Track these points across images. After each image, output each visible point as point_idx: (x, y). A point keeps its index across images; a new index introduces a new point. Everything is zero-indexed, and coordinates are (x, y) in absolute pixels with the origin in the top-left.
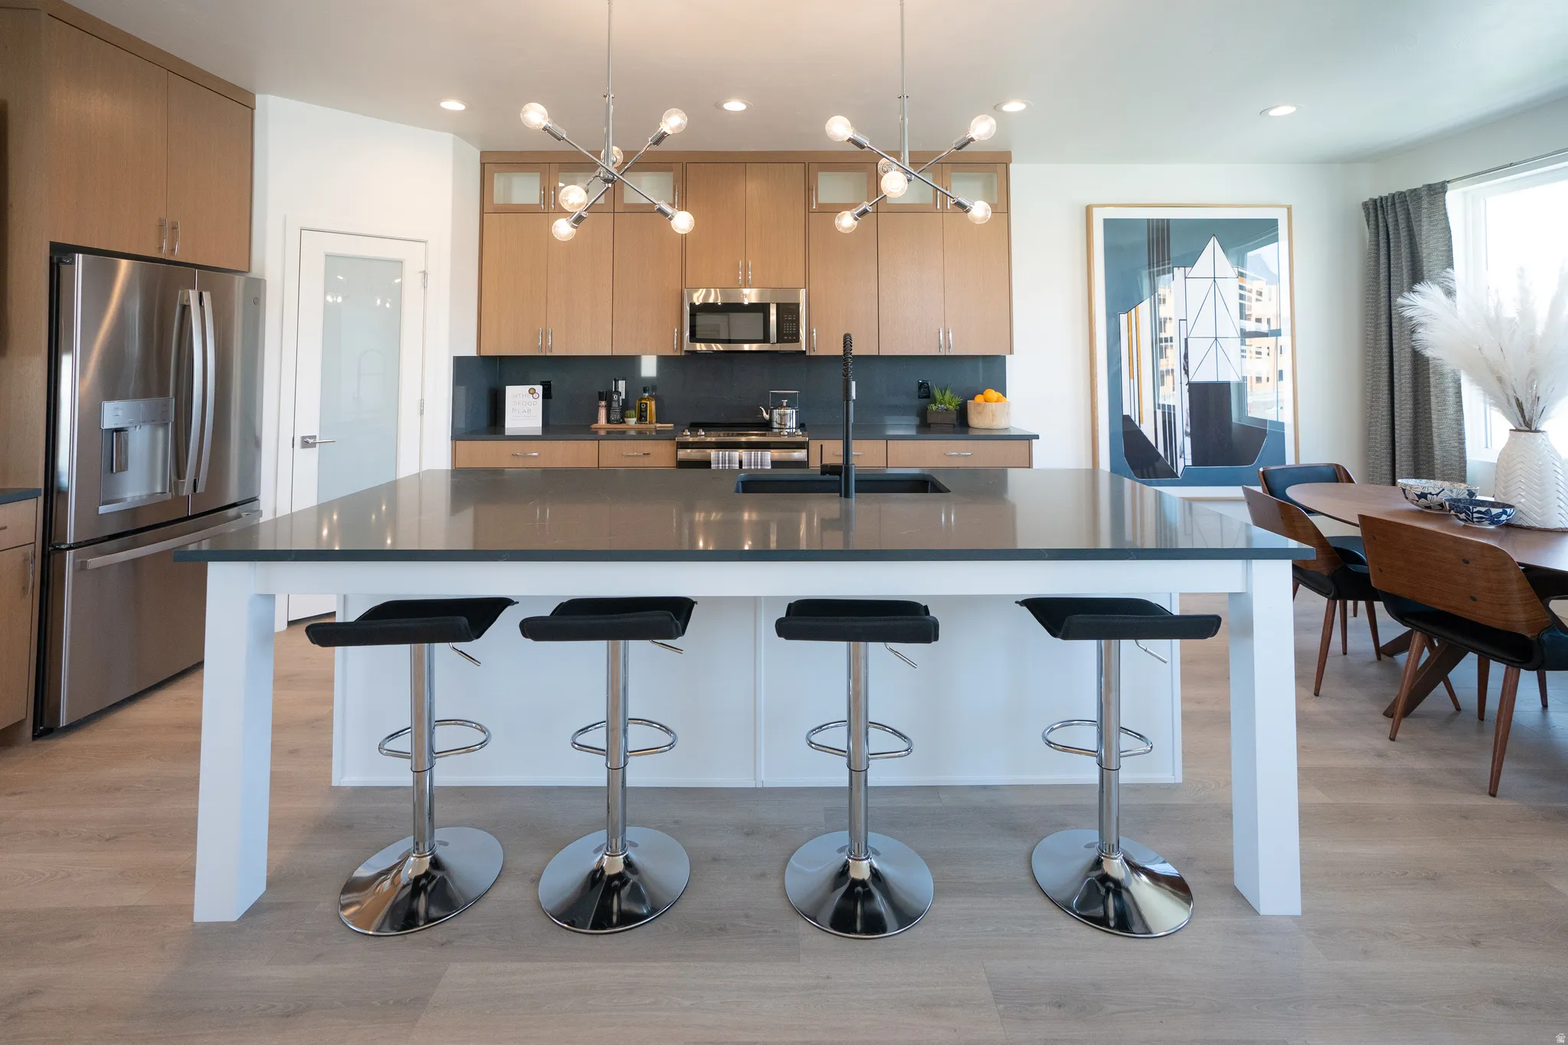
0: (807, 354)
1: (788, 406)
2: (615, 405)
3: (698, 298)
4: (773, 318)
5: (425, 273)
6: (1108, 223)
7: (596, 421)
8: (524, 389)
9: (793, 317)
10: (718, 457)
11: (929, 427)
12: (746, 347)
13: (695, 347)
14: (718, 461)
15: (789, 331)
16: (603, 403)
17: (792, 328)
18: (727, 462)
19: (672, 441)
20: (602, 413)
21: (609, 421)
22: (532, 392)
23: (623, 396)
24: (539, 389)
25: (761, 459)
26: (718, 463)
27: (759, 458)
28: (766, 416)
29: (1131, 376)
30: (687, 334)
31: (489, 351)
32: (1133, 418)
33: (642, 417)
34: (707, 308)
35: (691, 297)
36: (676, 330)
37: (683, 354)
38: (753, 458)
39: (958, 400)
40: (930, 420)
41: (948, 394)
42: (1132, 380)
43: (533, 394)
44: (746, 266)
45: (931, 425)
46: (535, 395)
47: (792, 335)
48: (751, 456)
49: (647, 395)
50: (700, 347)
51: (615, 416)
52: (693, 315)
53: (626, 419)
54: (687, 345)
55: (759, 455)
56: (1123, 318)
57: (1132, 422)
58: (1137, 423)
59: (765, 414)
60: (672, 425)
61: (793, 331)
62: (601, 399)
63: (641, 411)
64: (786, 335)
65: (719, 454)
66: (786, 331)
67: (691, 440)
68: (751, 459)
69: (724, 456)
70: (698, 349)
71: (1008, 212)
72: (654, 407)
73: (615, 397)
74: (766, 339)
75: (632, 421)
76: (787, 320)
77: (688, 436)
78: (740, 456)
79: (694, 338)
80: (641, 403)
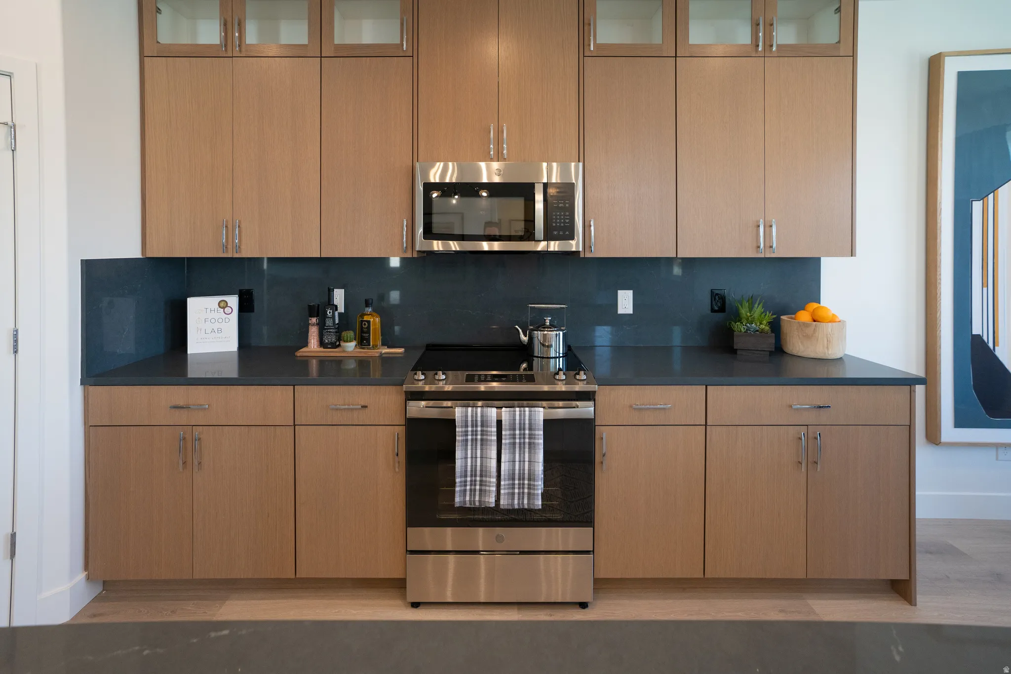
0: (582, 255)
1: (552, 326)
2: (329, 322)
3: (434, 176)
4: (539, 206)
5: (13, 128)
6: (963, 77)
7: (305, 344)
8: (212, 301)
9: (565, 203)
10: (467, 416)
11: (736, 353)
12: (485, 246)
13: (432, 245)
14: (467, 421)
15: (560, 223)
16: (314, 320)
17: (564, 219)
18: (479, 424)
19: (399, 387)
20: (314, 332)
21: (322, 344)
22: (223, 305)
23: (341, 309)
24: (233, 301)
25: (530, 420)
26: (467, 426)
27: (527, 418)
28: (524, 339)
29: (984, 284)
30: (420, 231)
31: (158, 251)
32: (985, 338)
33: (363, 340)
34: (447, 189)
35: (426, 173)
36: (405, 223)
37: (415, 255)
38: (517, 417)
39: (769, 317)
40: (738, 343)
41: (758, 310)
42: (985, 289)
43: (224, 308)
44: (499, 132)
45: (738, 352)
46: (228, 310)
47: (564, 229)
48: (514, 415)
49: (370, 310)
50: (437, 246)
51: (330, 338)
52: (428, 201)
53: (342, 344)
54: (421, 243)
55: (527, 413)
56: (977, 206)
57: (984, 345)
58: (991, 345)
59: (522, 336)
60: (401, 350)
61: (565, 222)
62: (311, 316)
63: (362, 331)
64: (556, 229)
65: (467, 412)
66: (556, 223)
67: (427, 388)
68: (514, 420)
69: (474, 416)
70: (436, 249)
71: (854, 56)
72: (378, 326)
73: (329, 312)
74: (529, 235)
75: (350, 346)
76: (558, 207)
77: (420, 381)
78: (499, 415)
79: (429, 233)
80: (362, 321)
